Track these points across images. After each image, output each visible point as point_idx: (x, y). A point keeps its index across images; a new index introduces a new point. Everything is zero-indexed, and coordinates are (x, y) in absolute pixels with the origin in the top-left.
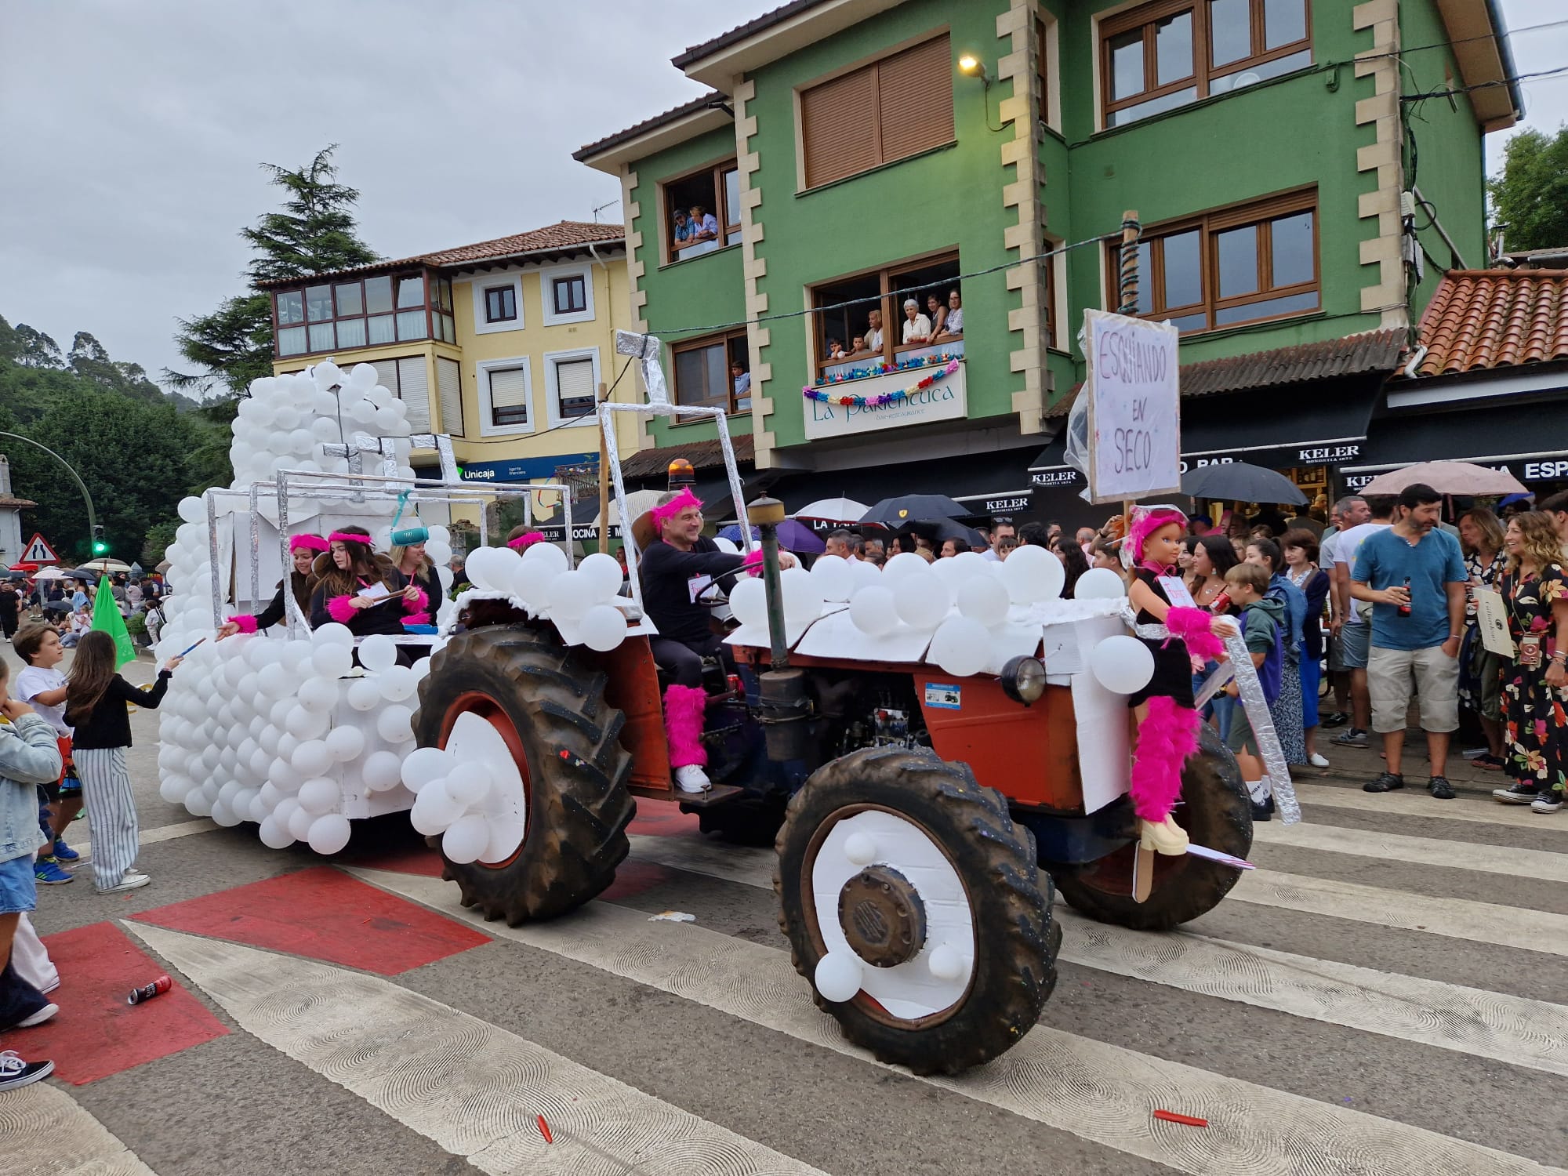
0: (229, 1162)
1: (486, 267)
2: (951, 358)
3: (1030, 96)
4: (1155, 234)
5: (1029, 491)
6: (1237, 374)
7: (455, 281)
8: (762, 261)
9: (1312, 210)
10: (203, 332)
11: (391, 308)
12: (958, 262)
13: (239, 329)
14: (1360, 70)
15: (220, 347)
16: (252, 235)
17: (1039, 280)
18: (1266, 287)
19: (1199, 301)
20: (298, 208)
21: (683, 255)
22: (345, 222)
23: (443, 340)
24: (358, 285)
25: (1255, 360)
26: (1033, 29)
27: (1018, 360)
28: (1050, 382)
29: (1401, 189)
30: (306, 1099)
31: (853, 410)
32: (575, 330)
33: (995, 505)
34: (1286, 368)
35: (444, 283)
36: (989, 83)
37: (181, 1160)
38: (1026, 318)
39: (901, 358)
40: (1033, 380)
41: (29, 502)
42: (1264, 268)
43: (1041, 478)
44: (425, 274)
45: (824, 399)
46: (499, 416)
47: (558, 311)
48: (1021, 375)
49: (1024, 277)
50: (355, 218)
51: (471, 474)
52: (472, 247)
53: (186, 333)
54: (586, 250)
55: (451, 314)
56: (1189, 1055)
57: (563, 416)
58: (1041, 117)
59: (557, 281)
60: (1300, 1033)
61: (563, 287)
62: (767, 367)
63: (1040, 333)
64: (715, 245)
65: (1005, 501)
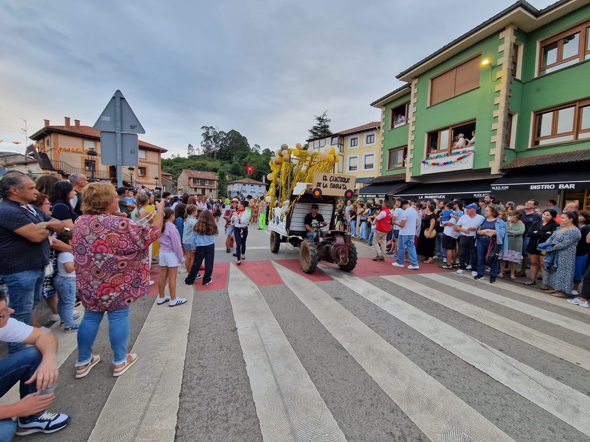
0: (202, 314)
1: (352, 134)
2: (470, 151)
3: (509, 69)
4: (555, 109)
5: (490, 192)
6: (583, 155)
7: (345, 138)
8: (414, 126)
11: (330, 144)
16: (310, 131)
17: (504, 126)
19: (571, 130)
20: (319, 125)
21: (395, 127)
22: (328, 127)
23: (340, 151)
24: (325, 140)
26: (512, 48)
27: (493, 151)
28: (504, 158)
30: (224, 306)
31: (435, 167)
32: (370, 148)
33: (477, 195)
35: (342, 138)
36: (493, 67)
37: (197, 310)
38: (498, 139)
39: (453, 151)
40: (498, 158)
41: (267, 184)
43: (495, 188)
44: (338, 136)
45: (427, 163)
47: (367, 143)
48: (493, 156)
49: (499, 126)
50: (330, 126)
54: (375, 128)
55: (343, 145)
56: (439, 376)
57: (365, 168)
58: (513, 75)
59: (368, 136)
60: (489, 384)
61: (369, 138)
62: (412, 155)
63: (502, 143)
64: (404, 123)
65: (481, 194)
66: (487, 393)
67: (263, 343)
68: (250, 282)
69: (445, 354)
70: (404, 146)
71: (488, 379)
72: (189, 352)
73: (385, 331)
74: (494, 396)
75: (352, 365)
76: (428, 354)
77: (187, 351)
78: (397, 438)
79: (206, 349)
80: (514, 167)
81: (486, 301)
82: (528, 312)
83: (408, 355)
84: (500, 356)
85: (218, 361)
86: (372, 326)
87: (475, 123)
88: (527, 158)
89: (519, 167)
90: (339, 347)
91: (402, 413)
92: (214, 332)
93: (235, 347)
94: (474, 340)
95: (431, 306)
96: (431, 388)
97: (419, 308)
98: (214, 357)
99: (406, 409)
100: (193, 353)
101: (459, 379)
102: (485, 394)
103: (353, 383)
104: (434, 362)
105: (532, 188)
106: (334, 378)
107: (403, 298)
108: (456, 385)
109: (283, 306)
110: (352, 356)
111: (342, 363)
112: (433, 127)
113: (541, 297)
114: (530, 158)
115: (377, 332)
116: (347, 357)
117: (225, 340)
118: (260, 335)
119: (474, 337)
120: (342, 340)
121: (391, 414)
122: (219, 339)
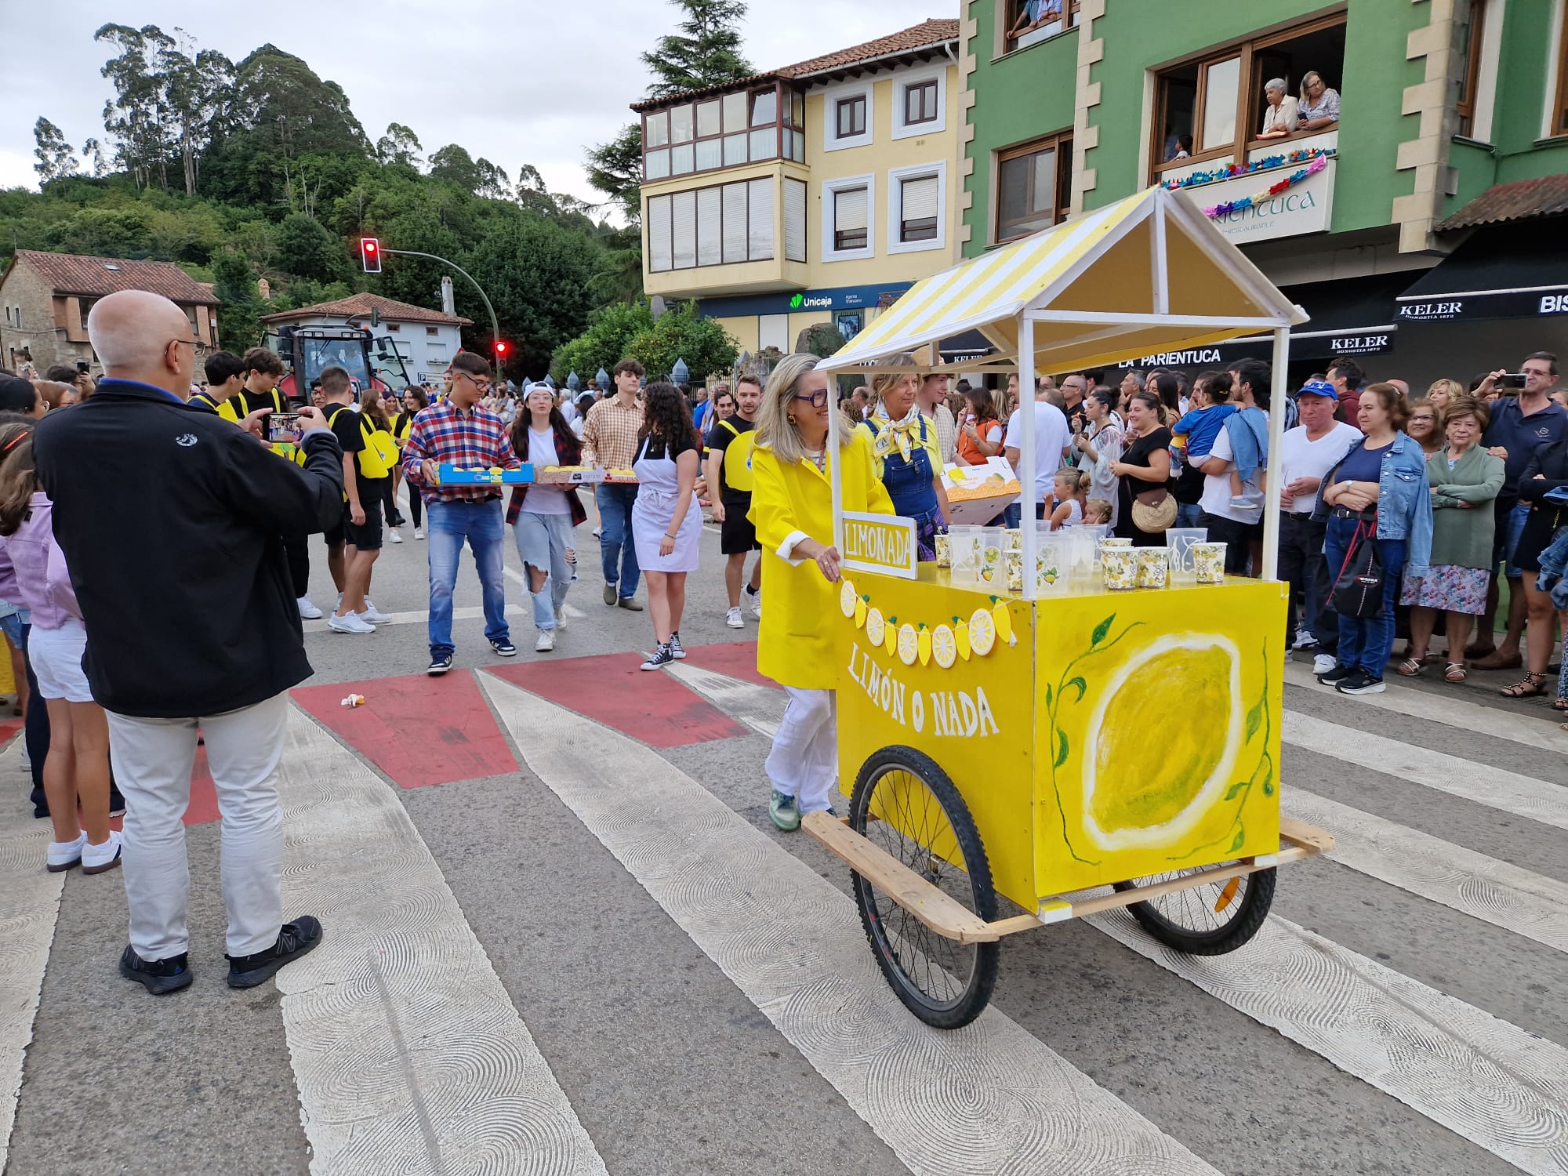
1: (839, 76)
2: (1320, 153)
5: (1391, 327)
7: (808, 94)
8: (1100, 41)
10: (605, 161)
11: (745, 127)
12: (1344, 25)
13: (633, 157)
15: (618, 174)
16: (650, 59)
17: (1453, 43)
20: (692, 29)
22: (732, 40)
23: (792, 160)
24: (717, 103)
27: (1408, 154)
28: (1449, 184)
32: (923, 142)
33: (1342, 344)
35: (798, 96)
38: (1430, 97)
39: (1255, 156)
40: (1426, 181)
41: (468, 321)
43: (1413, 311)
44: (778, 88)
46: (840, 240)
47: (908, 122)
48: (1409, 173)
49: (1434, 41)
50: (742, 35)
51: (810, 301)
52: (831, 56)
53: (592, 162)
54: (939, 50)
55: (802, 131)
56: (1137, 1084)
57: (903, 239)
59: (909, 88)
60: (1322, 1094)
61: (915, 95)
62: (1092, 173)
63: (1444, 116)
64: (1056, 28)
65: (1357, 340)
66: (1313, 1128)
67: (400, 1044)
68: (364, 776)
69: (1172, 994)
70: (1060, 134)
71: (1323, 1071)
72: (25, 1132)
74: (1336, 1139)
75: (792, 1088)
77: (16, 1127)
79: (115, 1107)
80: (1486, 222)
81: (1349, 768)
82: (1496, 800)
84: (1375, 979)
85: (172, 1155)
87: (1342, 27)
88: (1534, 182)
89: (1503, 219)
90: (744, 1019)
92: (161, 1027)
93: (264, 1079)
94: (1286, 927)
96: (1102, 1140)
98: (156, 1137)
100: (48, 1134)
101: (1214, 1086)
102: (1304, 1135)
105: (1548, 305)
106: (711, 1150)
108: (1202, 1111)
109: (511, 870)
110: (800, 1046)
111: (750, 1082)
112: (1174, 49)
113: (1548, 738)
116: (775, 1055)
117: (214, 1055)
118: (391, 1012)
119: (1284, 916)
120: (759, 987)
122: (185, 1051)
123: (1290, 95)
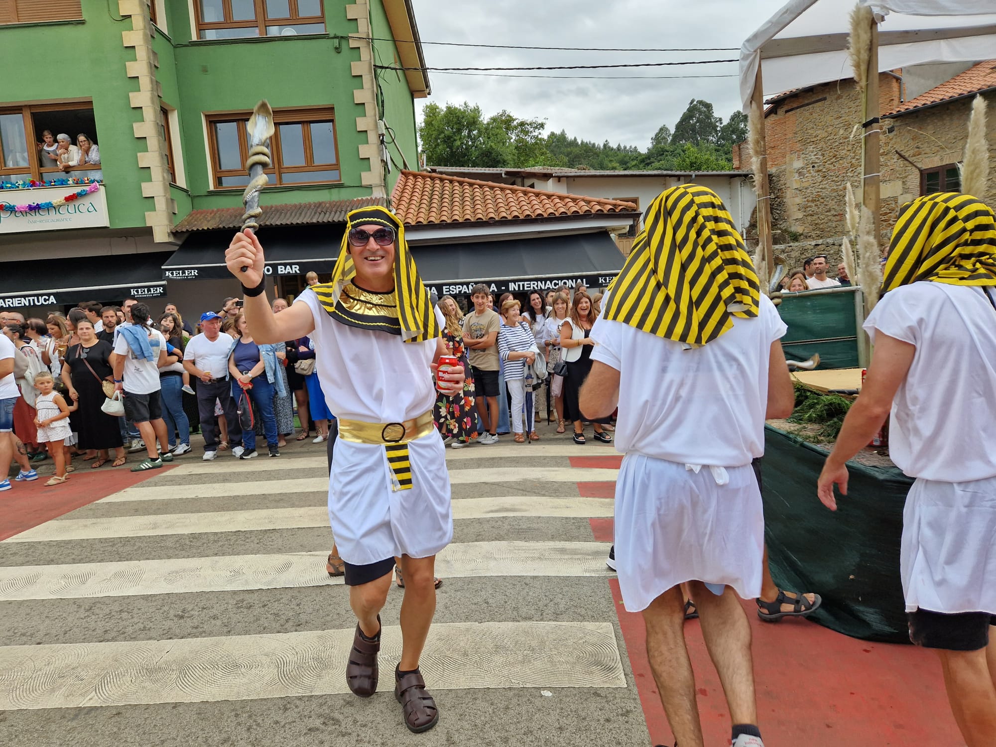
4: (239, 118)
5: (163, 283)
6: (298, 215)
9: (332, 121)
12: (92, 110)
14: (353, 44)
17: (159, 134)
18: (310, 165)
25: (308, 207)
27: (148, 189)
28: (173, 208)
29: (377, 118)
33: (137, 292)
34: (325, 214)
38: (151, 158)
39: (47, 177)
40: (161, 204)
42: (308, 151)
43: (172, 274)
48: (150, 199)
49: (147, 128)
56: (299, 625)
58: (151, 20)
63: (163, 172)
65: (146, 289)
69: (280, 594)
73: (145, 627)
75: (147, 716)
76: (257, 611)
78: (323, 727)
80: (198, 229)
83: (229, 632)
86: (108, 636)
88: (213, 211)
89: (206, 228)
91: (300, 698)
94: (300, 555)
95: (188, 543)
96: (305, 646)
97: (169, 557)
99: (300, 691)
101: (326, 610)
103: (182, 733)
104: (277, 615)
107: (116, 556)
108: (329, 618)
110: (128, 704)
111: (119, 729)
114: (218, 210)
115: (135, 639)
116: (119, 714)
119: (295, 552)
120: (67, 701)
121: (288, 713)
123: (73, 144)
